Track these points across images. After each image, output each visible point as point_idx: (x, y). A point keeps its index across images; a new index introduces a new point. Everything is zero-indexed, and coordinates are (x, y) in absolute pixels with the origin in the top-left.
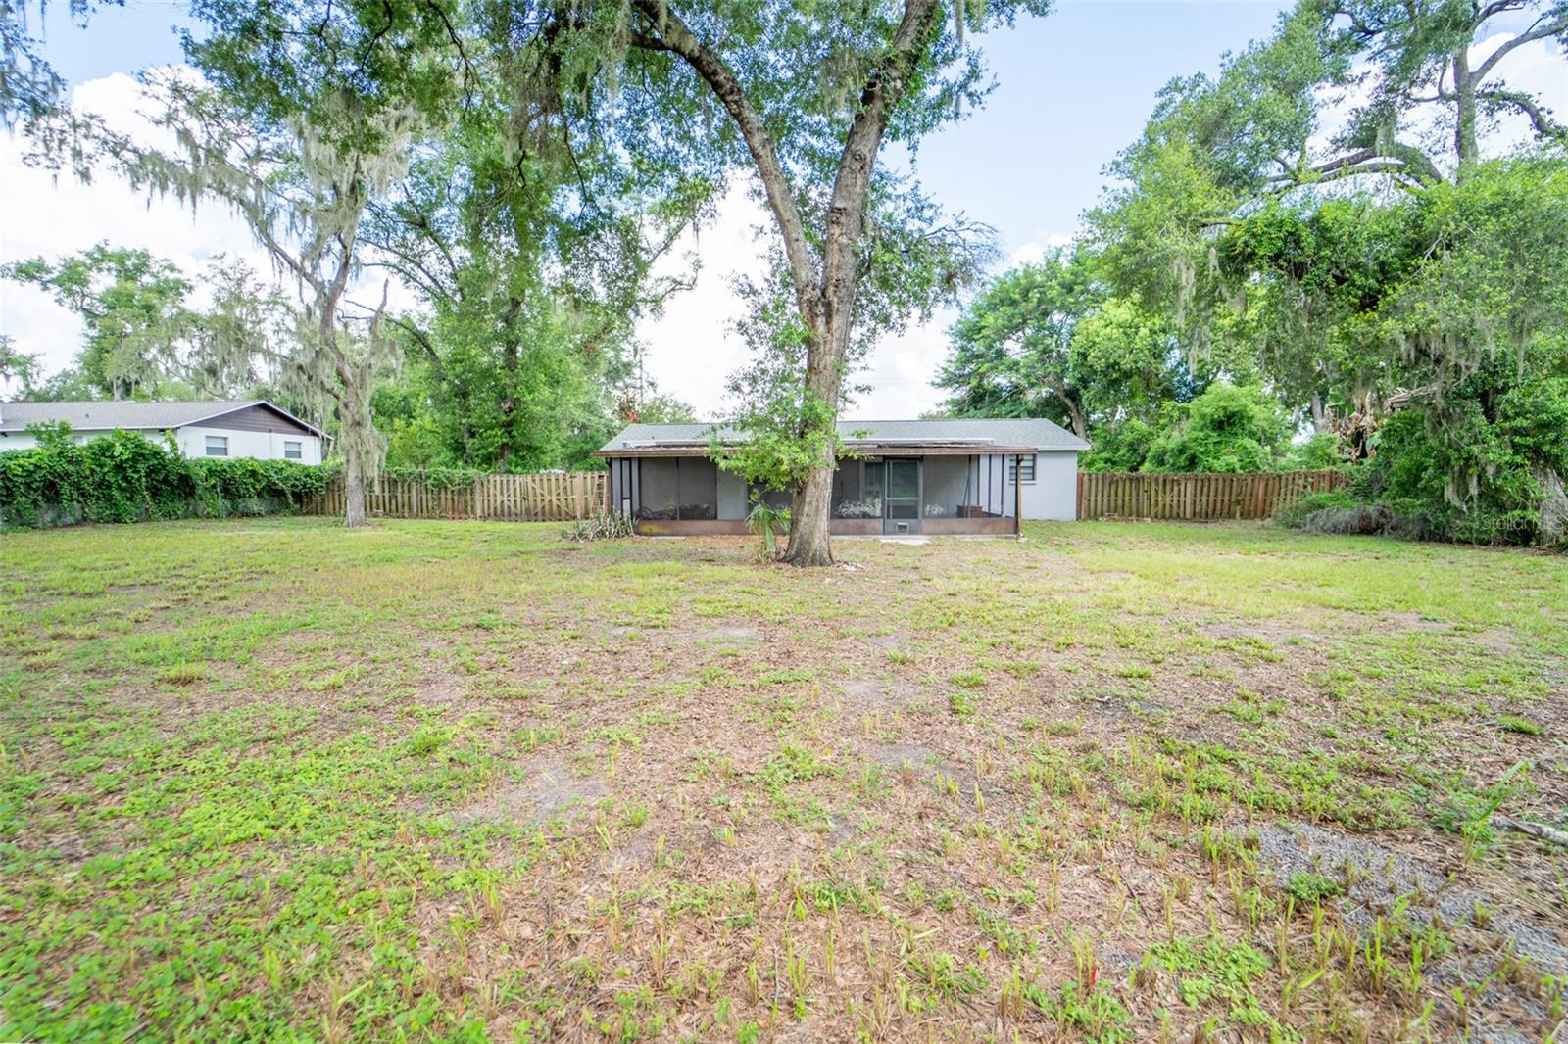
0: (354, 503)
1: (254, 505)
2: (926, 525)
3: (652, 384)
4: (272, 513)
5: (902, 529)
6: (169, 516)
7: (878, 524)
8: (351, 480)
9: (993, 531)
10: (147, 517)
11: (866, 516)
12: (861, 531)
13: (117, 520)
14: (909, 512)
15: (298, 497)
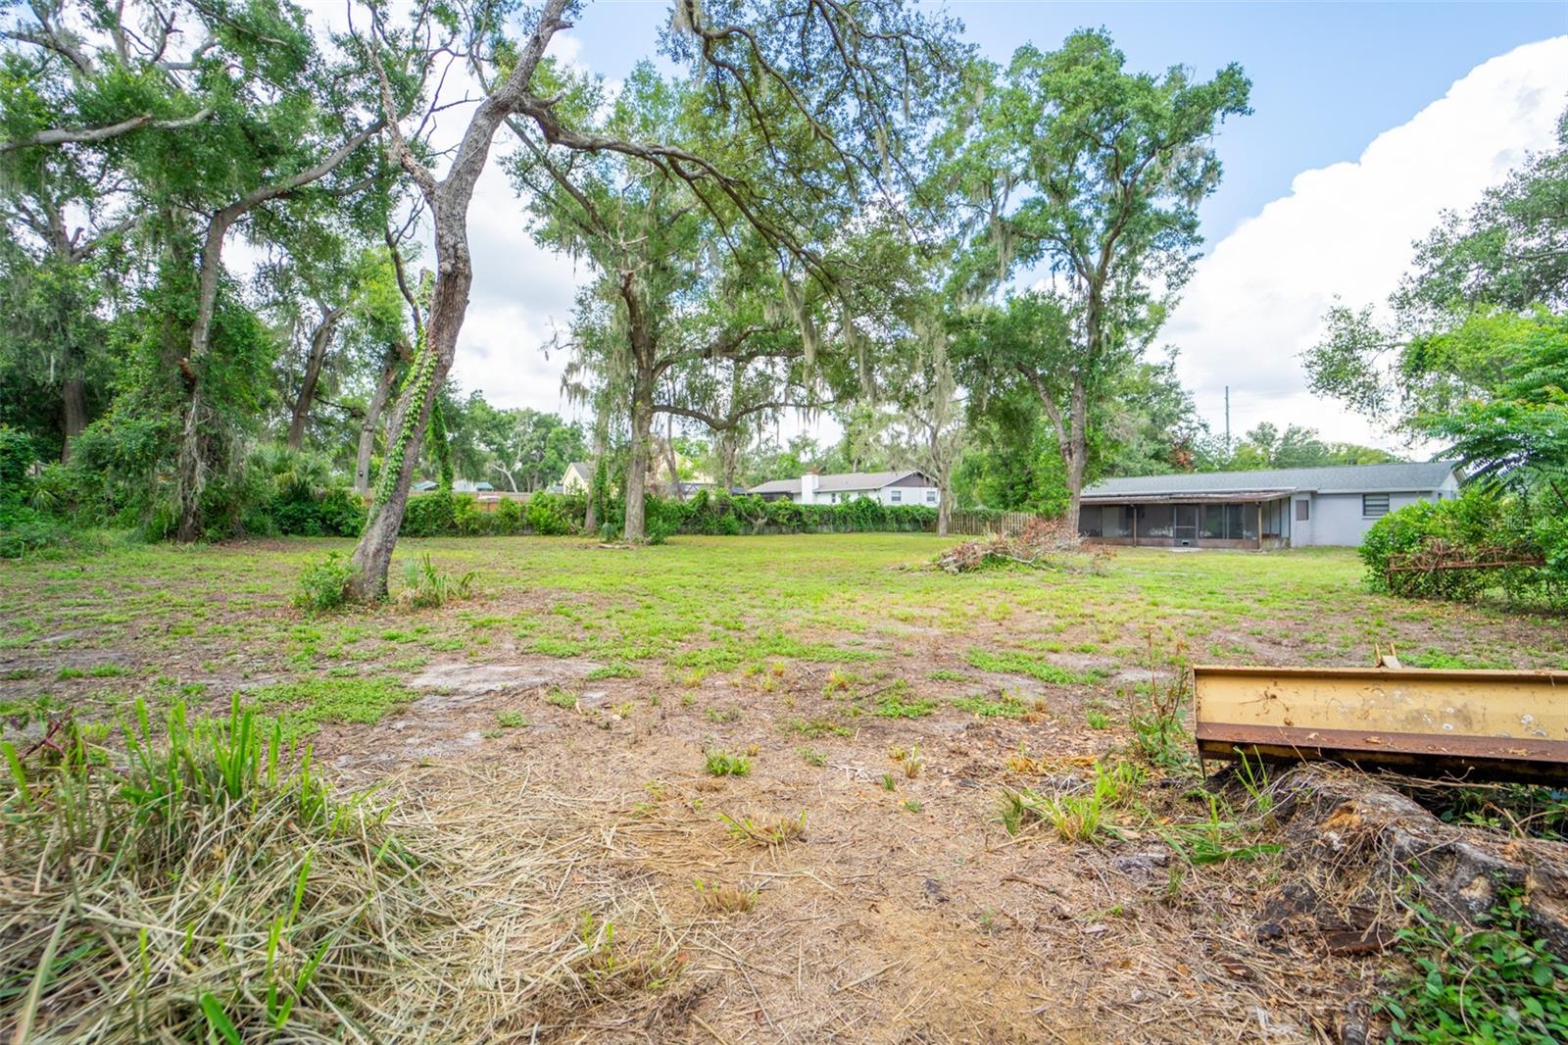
0: (942, 527)
1: (907, 526)
2: (1201, 542)
3: (1204, 426)
4: (914, 530)
5: (1186, 544)
6: (877, 530)
7: (1172, 541)
8: (941, 516)
9: (1244, 547)
10: (870, 531)
11: (1163, 536)
12: (1161, 545)
13: (861, 531)
14: (1189, 534)
15: (925, 523)
